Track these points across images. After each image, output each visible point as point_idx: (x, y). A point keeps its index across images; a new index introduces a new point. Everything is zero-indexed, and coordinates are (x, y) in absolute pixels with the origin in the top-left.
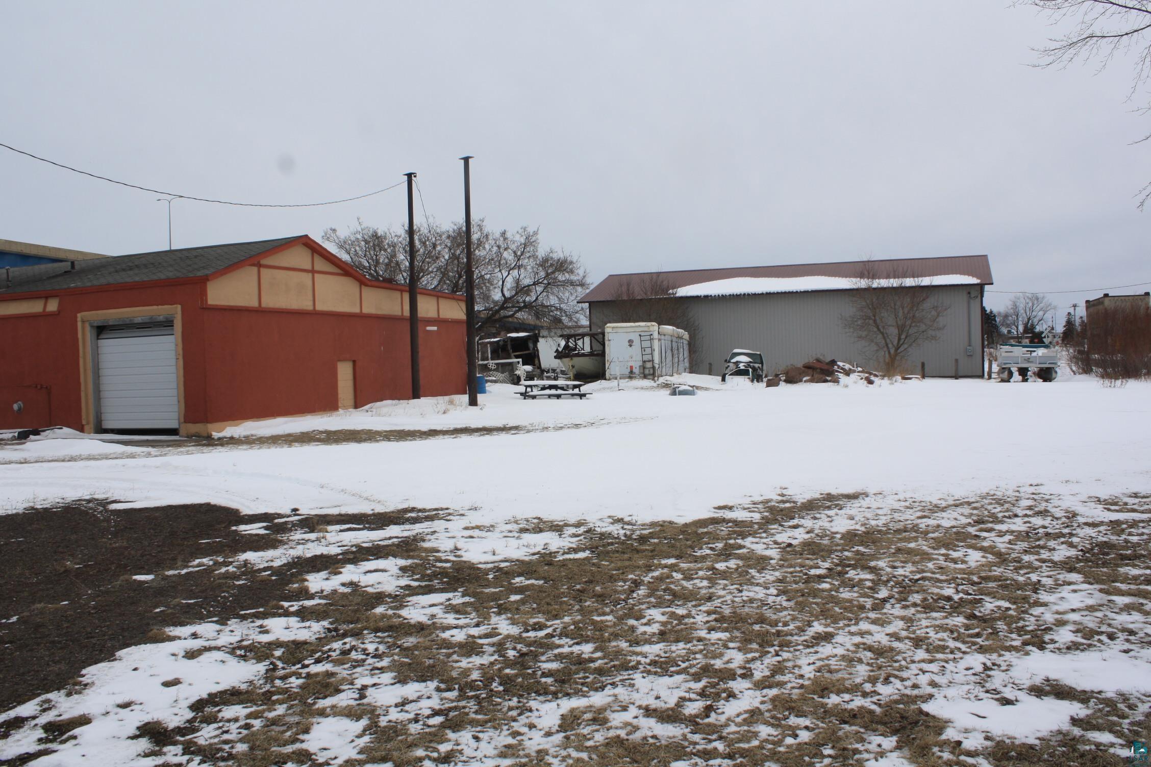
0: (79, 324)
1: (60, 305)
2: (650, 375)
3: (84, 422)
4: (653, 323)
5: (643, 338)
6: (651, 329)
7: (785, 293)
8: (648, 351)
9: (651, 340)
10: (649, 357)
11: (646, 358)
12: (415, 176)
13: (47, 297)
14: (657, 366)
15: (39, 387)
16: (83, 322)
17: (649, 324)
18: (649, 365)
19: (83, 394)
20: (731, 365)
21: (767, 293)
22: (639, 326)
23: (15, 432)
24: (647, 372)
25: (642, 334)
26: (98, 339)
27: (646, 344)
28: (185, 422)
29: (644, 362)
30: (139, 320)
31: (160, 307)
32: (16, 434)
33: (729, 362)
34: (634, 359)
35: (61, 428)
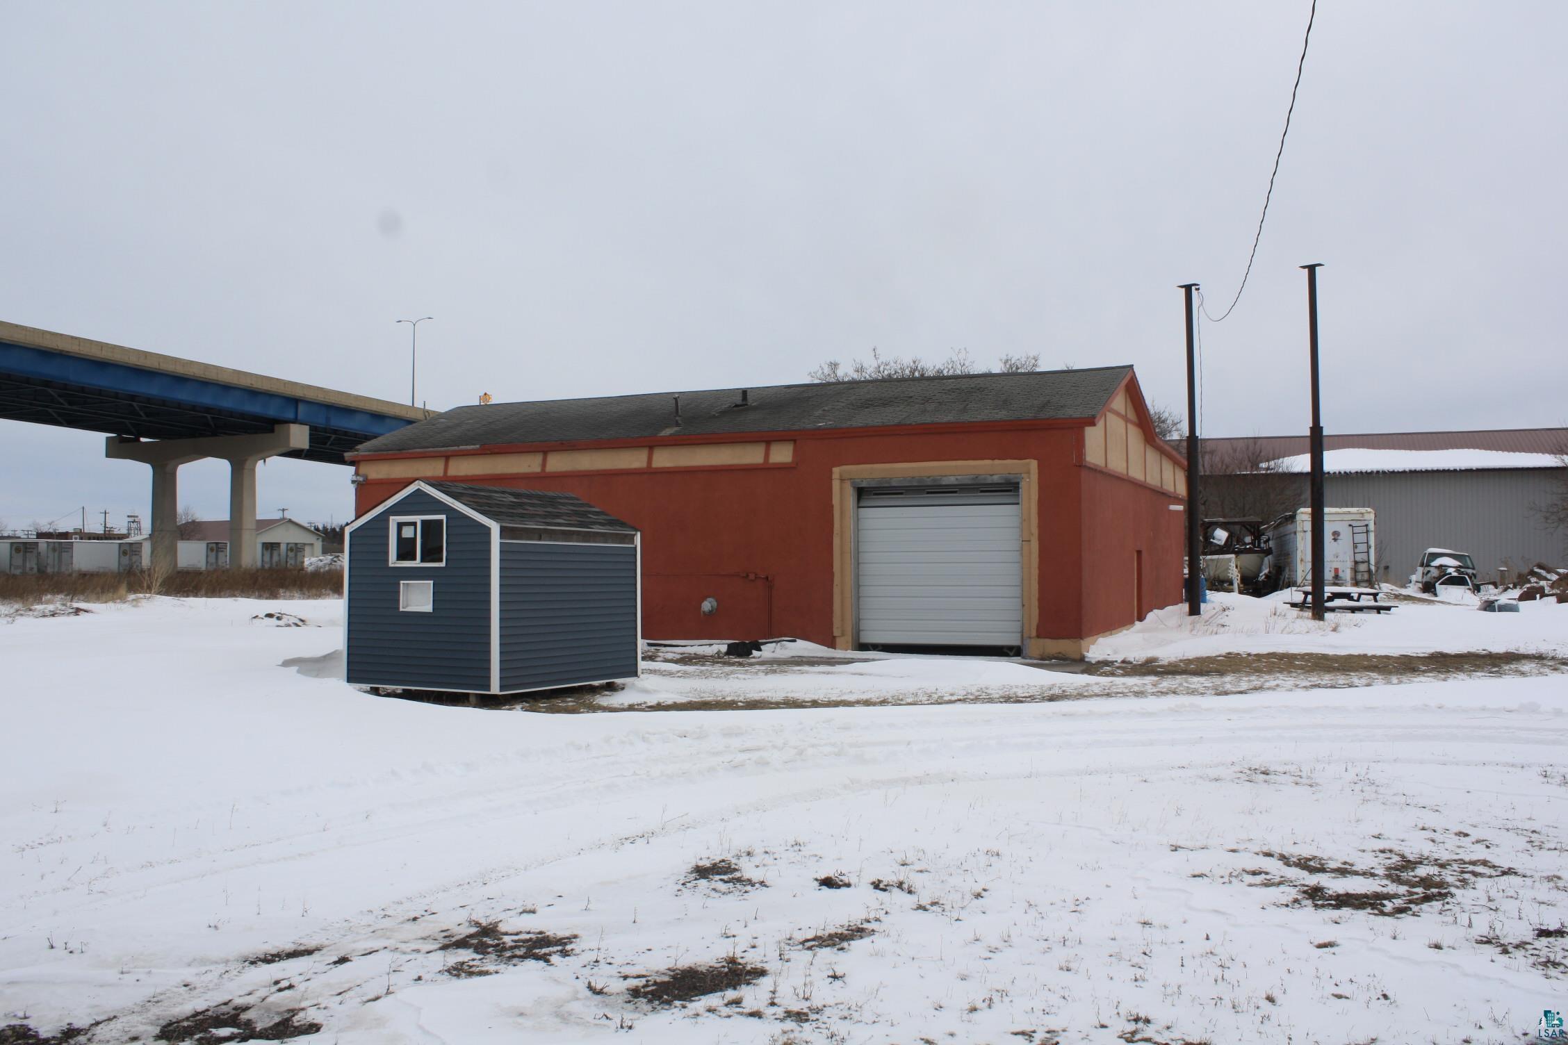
0: (836, 485)
1: (795, 451)
2: (1363, 581)
3: (836, 632)
4: (1369, 510)
5: (1356, 530)
6: (1367, 517)
7: (1438, 471)
8: (1362, 548)
9: (1367, 532)
10: (1364, 557)
11: (1359, 558)
12: (1198, 289)
13: (768, 440)
14: (1373, 568)
15: (752, 577)
16: (842, 480)
17: (1363, 510)
18: (1363, 567)
19: (836, 590)
20: (1432, 569)
21: (1411, 472)
22: (1349, 513)
23: (721, 646)
24: (1359, 577)
25: (1354, 524)
26: (859, 507)
27: (1360, 538)
28: (1038, 636)
29: (1356, 563)
30: (952, 480)
31: (997, 462)
32: (724, 648)
33: (1428, 565)
34: (1340, 558)
35: (795, 641)
